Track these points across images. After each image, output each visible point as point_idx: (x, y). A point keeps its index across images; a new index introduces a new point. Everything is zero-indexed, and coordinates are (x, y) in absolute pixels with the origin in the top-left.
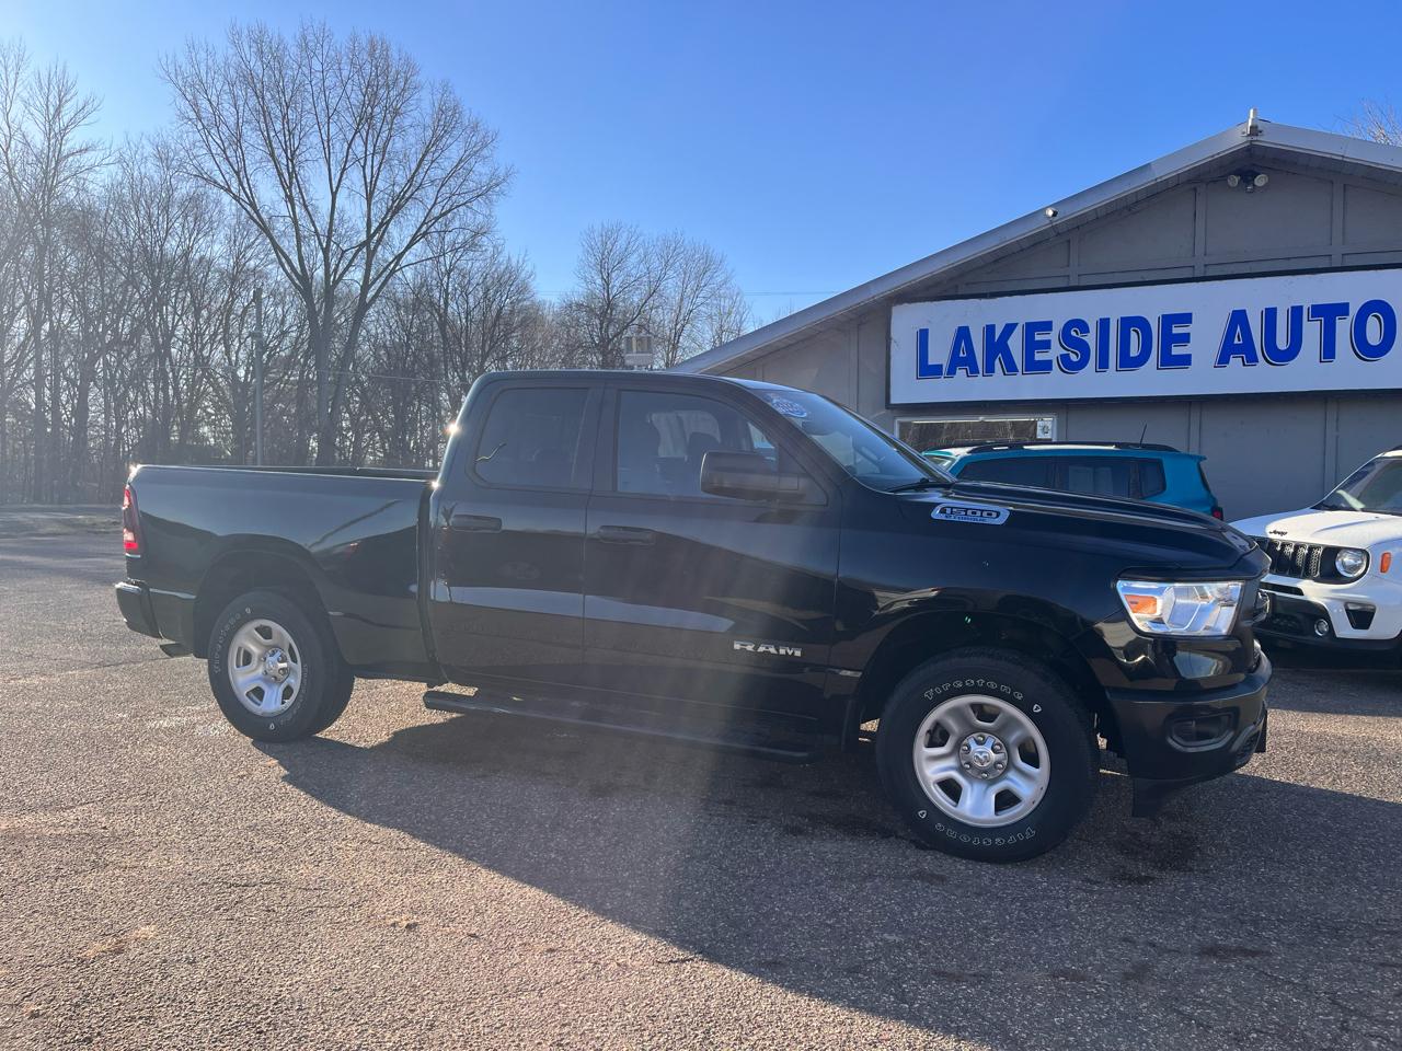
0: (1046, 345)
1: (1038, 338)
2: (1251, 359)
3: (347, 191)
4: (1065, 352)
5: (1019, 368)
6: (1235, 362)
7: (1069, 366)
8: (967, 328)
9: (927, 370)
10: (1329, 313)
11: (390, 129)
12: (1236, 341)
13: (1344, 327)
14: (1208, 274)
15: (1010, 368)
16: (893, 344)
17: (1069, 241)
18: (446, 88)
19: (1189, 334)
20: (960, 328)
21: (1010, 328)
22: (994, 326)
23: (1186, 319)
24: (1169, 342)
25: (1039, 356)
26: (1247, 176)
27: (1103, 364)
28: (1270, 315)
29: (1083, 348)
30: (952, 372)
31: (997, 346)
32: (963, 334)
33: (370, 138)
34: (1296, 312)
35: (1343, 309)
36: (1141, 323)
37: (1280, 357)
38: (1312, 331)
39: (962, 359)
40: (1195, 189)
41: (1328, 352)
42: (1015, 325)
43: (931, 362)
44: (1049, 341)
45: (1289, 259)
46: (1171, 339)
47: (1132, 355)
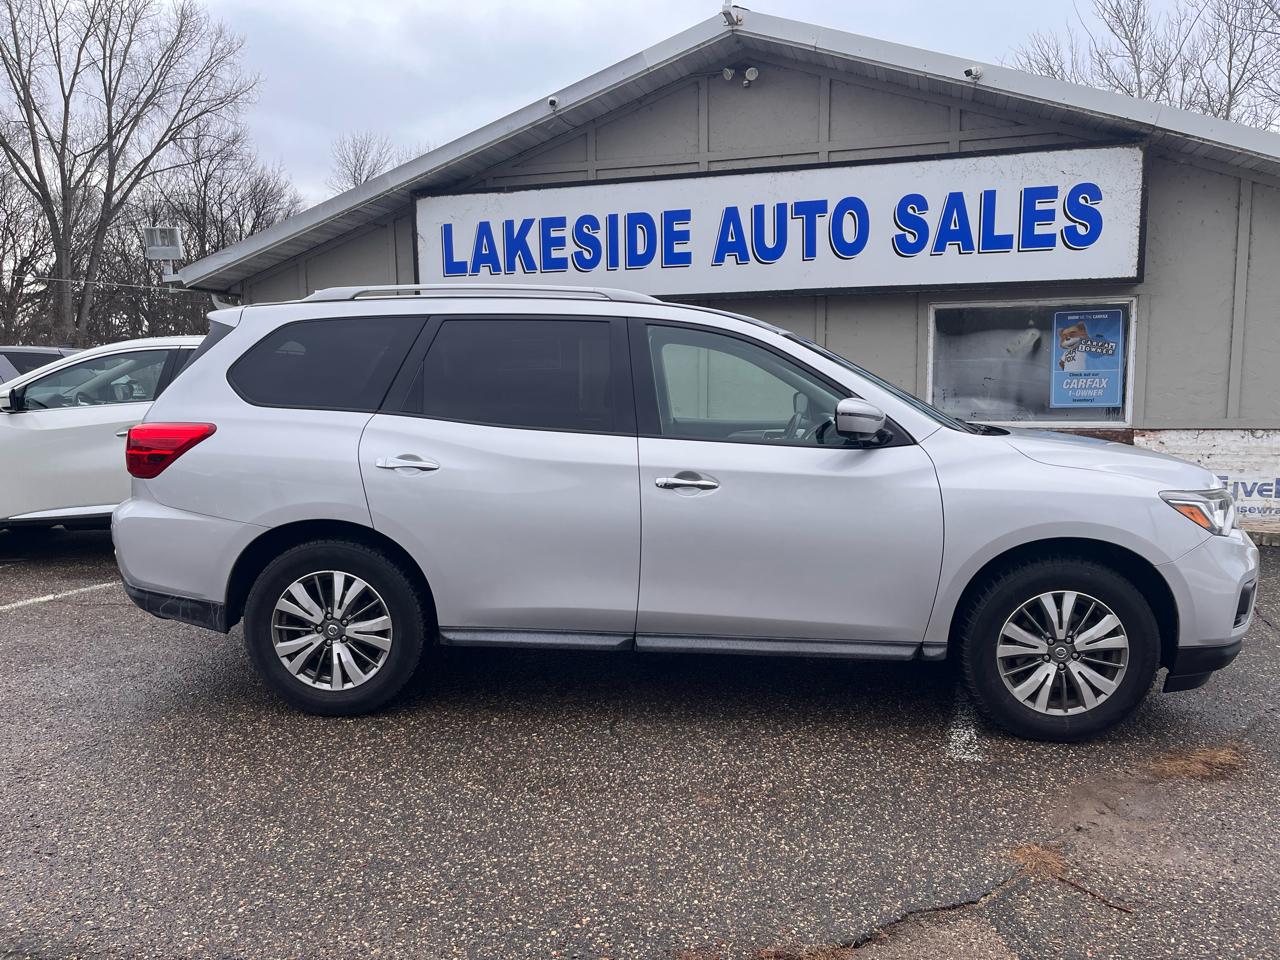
0: (561, 242)
1: (554, 234)
2: (743, 258)
4: (580, 250)
5: (538, 265)
6: (730, 260)
7: (585, 265)
8: (487, 224)
9: (453, 268)
10: (810, 210)
12: (730, 240)
13: (823, 224)
14: (713, 169)
15: (530, 266)
16: (420, 241)
17: (586, 134)
19: (688, 231)
20: (481, 223)
21: (527, 224)
22: (512, 222)
23: (684, 216)
25: (555, 254)
26: (740, 70)
27: (613, 262)
28: (759, 211)
29: (594, 244)
30: (476, 269)
31: (516, 242)
32: (484, 229)
34: (781, 209)
35: (820, 207)
36: (645, 220)
37: (770, 255)
38: (795, 227)
39: (484, 258)
40: (697, 83)
41: (810, 251)
42: (532, 221)
43: (457, 259)
44: (564, 237)
45: (782, 156)
46: (672, 237)
47: (639, 253)
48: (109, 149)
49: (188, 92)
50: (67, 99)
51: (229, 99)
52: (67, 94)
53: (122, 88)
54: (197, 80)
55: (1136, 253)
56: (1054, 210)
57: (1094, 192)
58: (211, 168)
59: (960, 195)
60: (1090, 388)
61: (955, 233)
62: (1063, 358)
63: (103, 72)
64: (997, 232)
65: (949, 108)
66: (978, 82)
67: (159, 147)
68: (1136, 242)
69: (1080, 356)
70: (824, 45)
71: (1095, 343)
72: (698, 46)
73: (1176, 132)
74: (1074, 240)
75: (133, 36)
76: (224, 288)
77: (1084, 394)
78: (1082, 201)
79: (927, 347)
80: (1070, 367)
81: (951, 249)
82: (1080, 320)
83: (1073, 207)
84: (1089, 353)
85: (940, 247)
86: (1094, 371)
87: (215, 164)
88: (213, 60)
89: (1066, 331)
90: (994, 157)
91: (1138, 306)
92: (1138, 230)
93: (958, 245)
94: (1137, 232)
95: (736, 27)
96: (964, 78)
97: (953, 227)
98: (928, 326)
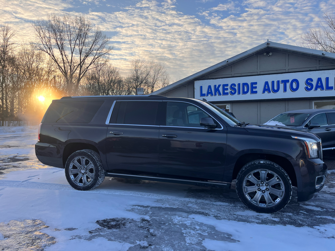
0: (227, 89)
1: (225, 88)
2: (270, 92)
3: (75, 52)
4: (231, 91)
5: (222, 94)
6: (266, 92)
7: (232, 94)
8: (210, 86)
9: (202, 95)
10: (285, 82)
11: (85, 38)
12: (266, 88)
13: (288, 85)
15: (220, 94)
16: (195, 89)
18: (98, 28)
19: (256, 87)
21: (219, 86)
22: (216, 85)
23: (256, 83)
24: (253, 88)
25: (226, 92)
26: (268, 53)
27: (239, 93)
28: (273, 82)
29: (235, 90)
30: (207, 95)
31: (217, 89)
32: (210, 87)
33: (80, 39)
34: (278, 82)
35: (288, 81)
36: (246, 84)
37: (275, 91)
38: (282, 86)
39: (210, 92)
40: (257, 56)
41: (285, 90)
42: (221, 85)
43: (203, 93)
44: (228, 88)
45: (277, 70)
47: (245, 91)
48: (80, 65)
49: (98, 50)
50: (72, 53)
59: (320, 78)
63: (79, 47)
64: (329, 86)
65: (316, 60)
66: (325, 56)
72: (260, 49)
81: (319, 90)
85: (316, 89)
88: (103, 43)
90: (328, 70)
95: (269, 45)
96: (322, 55)
97: (319, 85)
98: (312, 105)
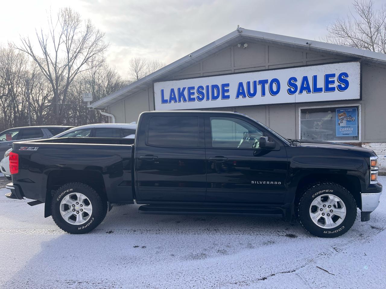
0: (193, 93)
1: (191, 91)
2: (244, 96)
4: (199, 95)
5: (187, 100)
6: (241, 97)
7: (200, 99)
8: (173, 89)
9: (164, 101)
10: (263, 83)
12: (241, 91)
13: (267, 86)
14: (236, 72)
15: (185, 100)
16: (155, 94)
17: (200, 63)
18: (89, 21)
19: (228, 90)
20: (171, 89)
21: (184, 89)
22: (180, 88)
23: (228, 85)
25: (192, 97)
26: (242, 44)
27: (208, 99)
28: (249, 83)
29: (202, 94)
30: (170, 102)
31: (181, 94)
32: (172, 91)
34: (255, 82)
35: (266, 81)
36: (216, 87)
37: (252, 95)
38: (259, 87)
39: (173, 98)
40: (231, 48)
41: (263, 94)
43: (165, 99)
44: (194, 92)
45: (255, 67)
46: (224, 91)
47: (215, 96)
48: (68, 66)
49: (89, 49)
50: (57, 52)
51: (101, 50)
52: (56, 50)
53: (72, 48)
54: (92, 46)
55: (359, 92)
56: (334, 80)
57: (346, 75)
58: (96, 70)
59: (306, 77)
60: (348, 130)
61: (305, 88)
62: (339, 122)
63: (66, 44)
64: (318, 87)
65: (303, 52)
66: (310, 46)
67: (82, 65)
68: (359, 89)
69: (344, 122)
70: (266, 37)
71: (349, 118)
72: (230, 39)
73: (369, 58)
74: (341, 89)
75: (74, 34)
76: (103, 108)
77: (346, 132)
78: (343, 78)
79: (298, 120)
80: (341, 125)
81: (304, 92)
82: (344, 111)
83: (340, 79)
84: (348, 121)
85: (301, 92)
86: (349, 126)
87: (97, 68)
88: (96, 39)
89: (340, 114)
90: (316, 66)
91: (361, 107)
92: (360, 85)
93: (307, 91)
94: (359, 86)
95: (241, 33)
96: (306, 45)
97: (305, 86)
98: (299, 114)
